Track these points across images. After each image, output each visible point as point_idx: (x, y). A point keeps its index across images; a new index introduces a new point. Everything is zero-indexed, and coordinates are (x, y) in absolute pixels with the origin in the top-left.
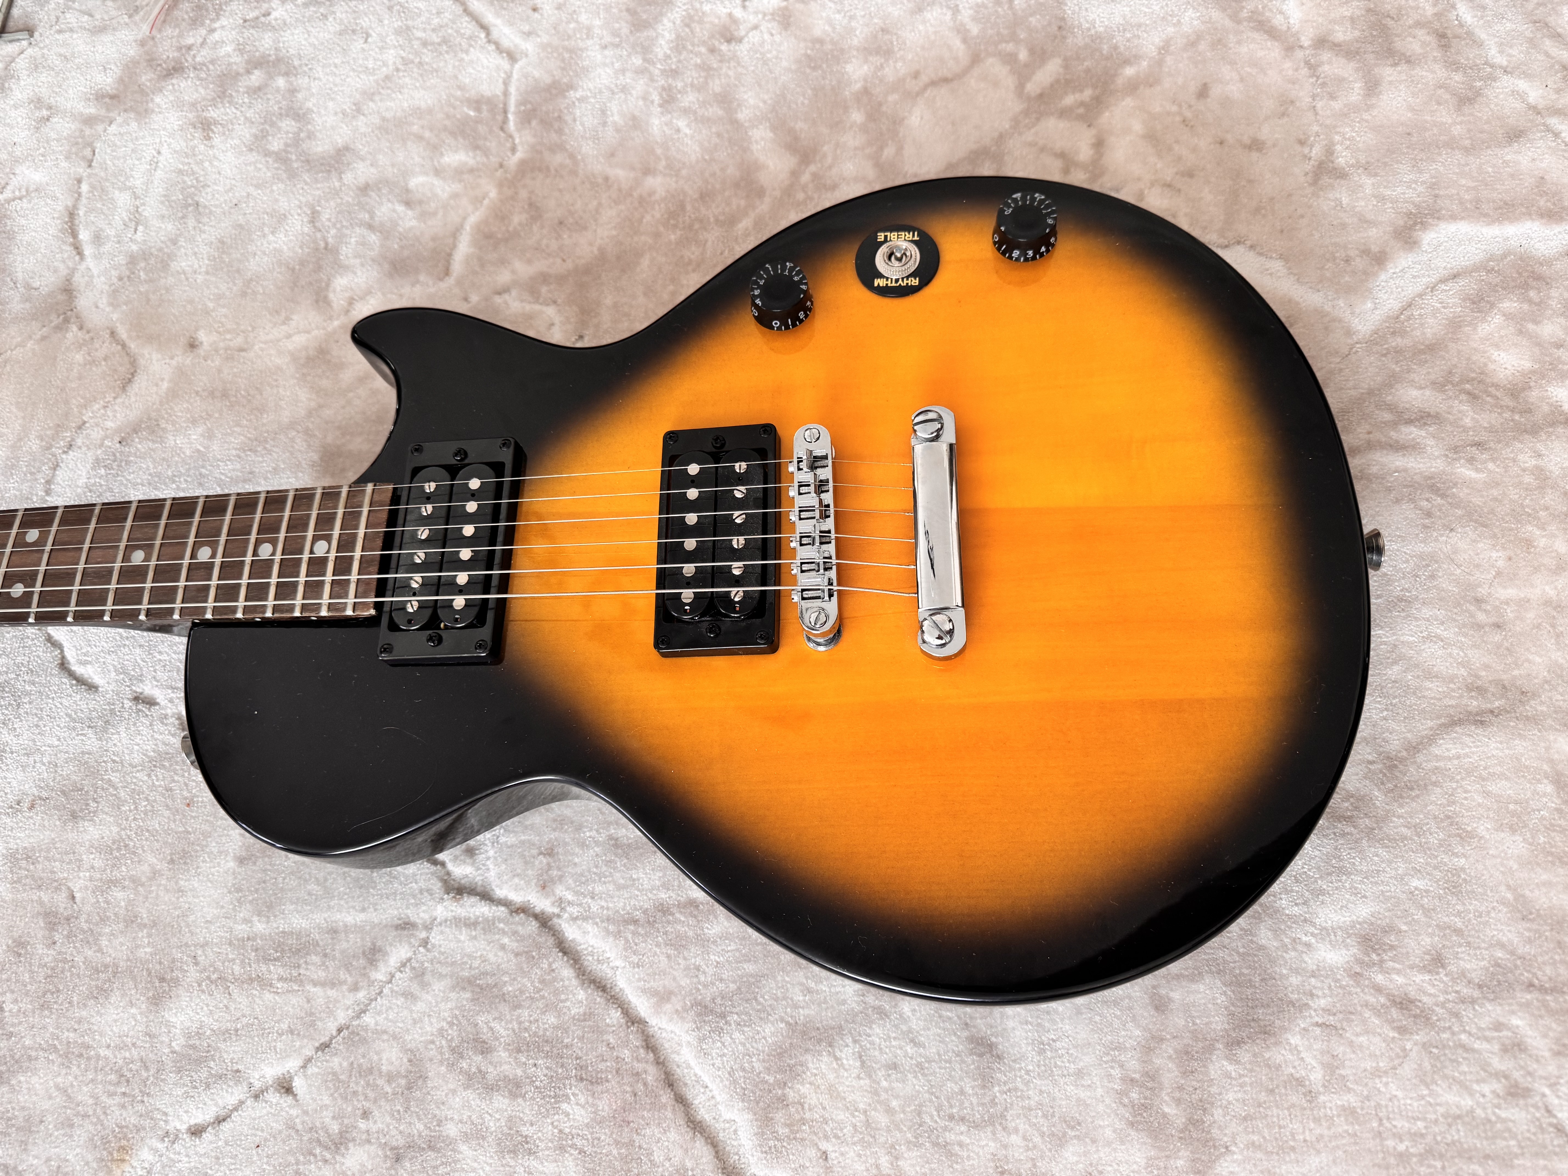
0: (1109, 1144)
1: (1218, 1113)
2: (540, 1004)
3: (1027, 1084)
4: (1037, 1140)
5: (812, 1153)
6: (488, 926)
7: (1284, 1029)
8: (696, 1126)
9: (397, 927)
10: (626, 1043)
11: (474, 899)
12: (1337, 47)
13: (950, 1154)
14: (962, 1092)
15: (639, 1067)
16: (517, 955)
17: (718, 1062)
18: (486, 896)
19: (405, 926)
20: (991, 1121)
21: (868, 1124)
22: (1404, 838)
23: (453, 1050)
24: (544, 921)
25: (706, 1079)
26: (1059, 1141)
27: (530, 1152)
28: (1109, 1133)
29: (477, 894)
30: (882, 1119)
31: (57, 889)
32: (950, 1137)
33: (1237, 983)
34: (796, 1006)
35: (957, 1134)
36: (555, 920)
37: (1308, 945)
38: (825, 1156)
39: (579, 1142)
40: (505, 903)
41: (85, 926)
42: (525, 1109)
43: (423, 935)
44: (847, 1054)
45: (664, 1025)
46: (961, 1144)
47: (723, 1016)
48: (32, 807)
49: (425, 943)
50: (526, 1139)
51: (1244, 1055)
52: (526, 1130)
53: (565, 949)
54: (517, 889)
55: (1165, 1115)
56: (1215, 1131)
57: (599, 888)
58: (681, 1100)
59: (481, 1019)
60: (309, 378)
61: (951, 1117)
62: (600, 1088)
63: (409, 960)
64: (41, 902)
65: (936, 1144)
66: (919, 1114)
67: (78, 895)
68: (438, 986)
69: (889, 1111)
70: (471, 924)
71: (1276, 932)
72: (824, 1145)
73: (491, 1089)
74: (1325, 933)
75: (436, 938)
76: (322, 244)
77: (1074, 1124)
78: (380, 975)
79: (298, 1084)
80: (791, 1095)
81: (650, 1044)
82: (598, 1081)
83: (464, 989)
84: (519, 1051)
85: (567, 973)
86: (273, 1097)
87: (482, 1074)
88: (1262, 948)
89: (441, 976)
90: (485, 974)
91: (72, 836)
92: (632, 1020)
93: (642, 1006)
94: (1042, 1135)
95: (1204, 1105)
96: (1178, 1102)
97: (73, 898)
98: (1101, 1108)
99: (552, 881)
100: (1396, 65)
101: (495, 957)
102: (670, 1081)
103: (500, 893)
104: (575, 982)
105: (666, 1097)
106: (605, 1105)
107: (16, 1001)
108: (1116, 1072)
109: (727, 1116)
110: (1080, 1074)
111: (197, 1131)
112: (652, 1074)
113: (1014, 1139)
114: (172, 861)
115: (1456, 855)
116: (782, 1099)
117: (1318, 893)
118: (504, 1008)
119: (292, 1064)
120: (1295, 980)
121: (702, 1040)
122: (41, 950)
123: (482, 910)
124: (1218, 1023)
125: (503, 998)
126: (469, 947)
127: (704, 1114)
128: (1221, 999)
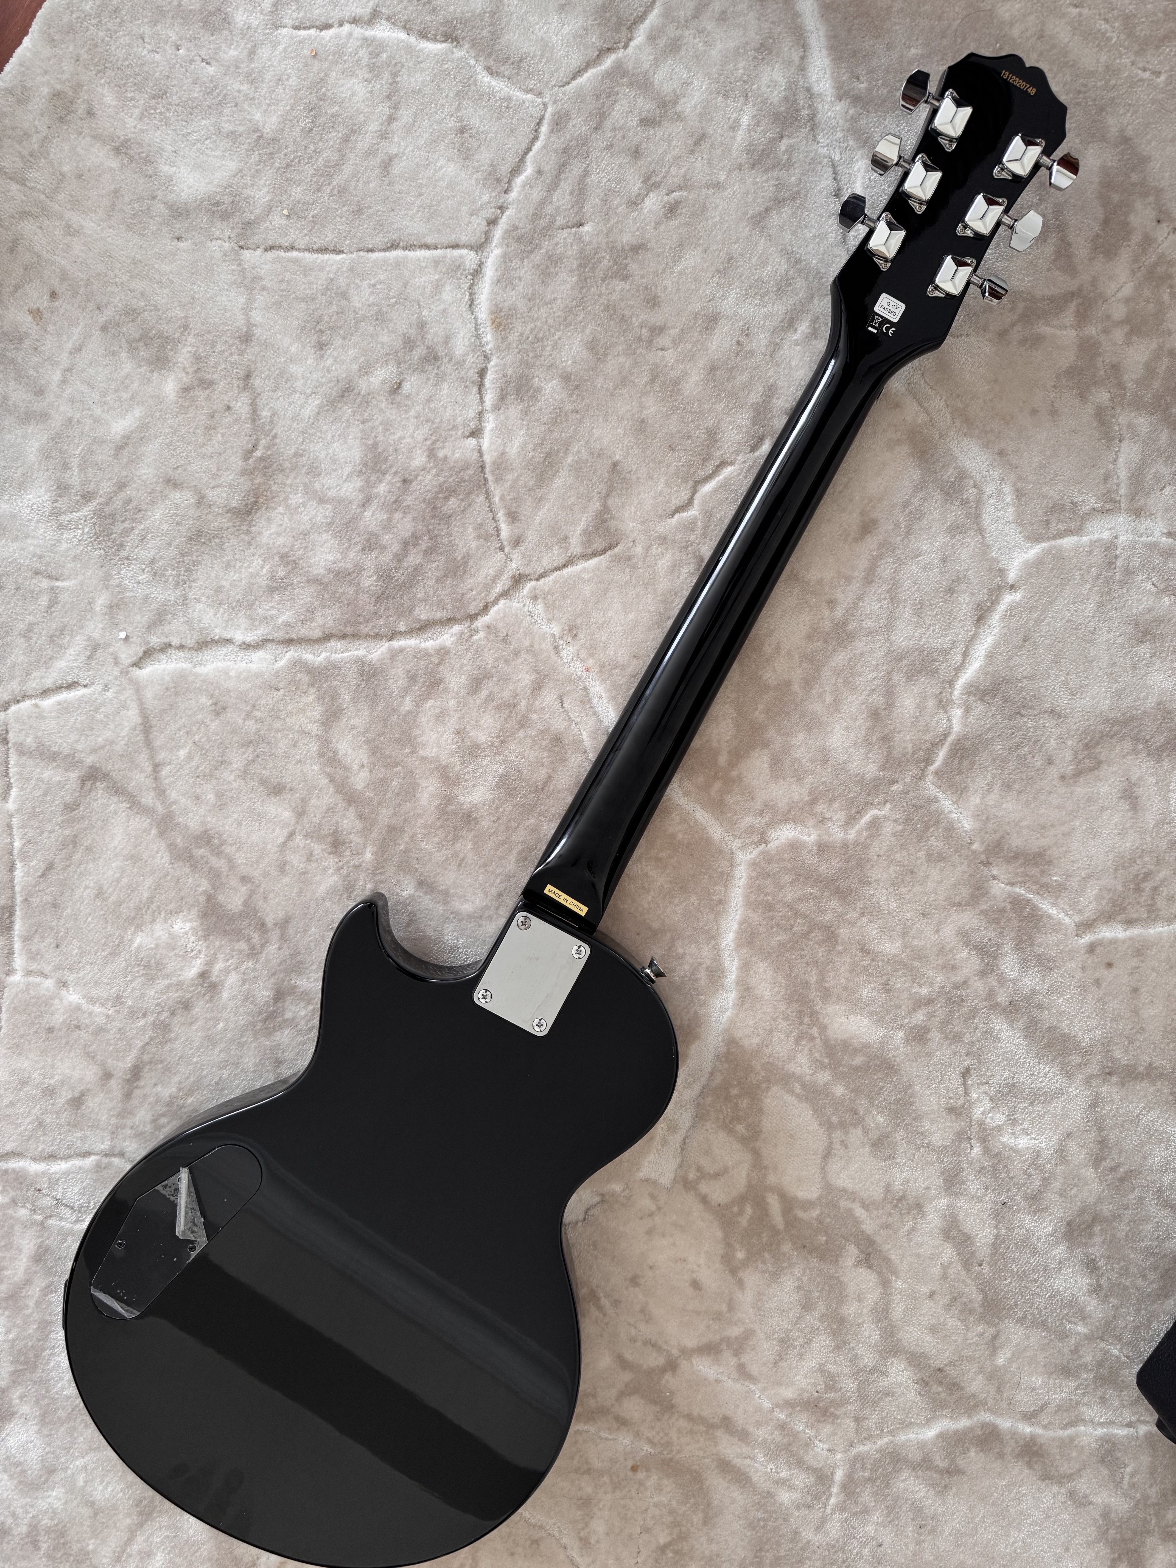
0: (205, 816)
1: (187, 870)
2: (431, 593)
3: (251, 799)
4: (225, 787)
5: (281, 685)
6: (488, 587)
7: (202, 924)
8: (327, 637)
9: (519, 537)
10: (385, 625)
11: (506, 587)
12: (663, 1370)
13: (243, 745)
14: (265, 768)
15: (370, 625)
16: (463, 594)
17: (348, 665)
18: (505, 594)
19: (517, 542)
20: (245, 772)
21: (278, 717)
22: (242, 1036)
23: (436, 536)
24: (473, 617)
25: (345, 655)
26: (219, 795)
27: (363, 549)
28: (209, 819)
29: (509, 590)
30: (277, 725)
31: (674, 341)
32: (251, 750)
33: (231, 919)
34: (349, 718)
35: (249, 754)
36: (468, 624)
37: (227, 961)
38: (277, 689)
39: (354, 575)
40: (495, 602)
41: (638, 351)
42: (387, 558)
43: (506, 550)
44: (314, 728)
45: (383, 649)
46: (244, 753)
47: (367, 681)
48: (738, 343)
49: (502, 549)
50: (371, 550)
51: (202, 899)
52: (375, 553)
53: (450, 621)
54: (498, 612)
55: (200, 848)
56: (181, 863)
57: (469, 655)
58: (344, 636)
59: (443, 558)
60: (917, 653)
61: (258, 756)
62: (373, 600)
63: (498, 535)
64: (673, 327)
65: (251, 742)
66: (268, 743)
67: (660, 353)
68: (474, 544)
69: (278, 731)
70: (495, 579)
71: (241, 951)
72: (282, 692)
73: (406, 545)
74: (227, 971)
75: (500, 555)
76: (1023, 712)
77: (222, 807)
78: (501, 515)
79: (472, 441)
80: (312, 690)
81: (377, 636)
82: (377, 602)
83: (464, 557)
84: (415, 569)
85: (439, 615)
86: (472, 425)
87: (415, 545)
88: (239, 941)
89: (478, 548)
90: (464, 573)
91: (701, 364)
92: (393, 635)
93: (397, 644)
94: (226, 791)
95: (194, 866)
96: (202, 857)
97: (662, 349)
98: (220, 823)
99: (488, 633)
100: (626, 1386)
101: (470, 582)
102: (356, 636)
103: (502, 602)
104: (431, 617)
105: (349, 630)
106: (363, 598)
107: (622, 290)
108: (230, 841)
109: (324, 655)
110: (240, 824)
111: (482, 373)
112: (364, 629)
113: (232, 777)
114: (643, 421)
115: (220, 1051)
116: (313, 685)
117: (244, 981)
118: (440, 574)
119: (486, 443)
120: (217, 943)
121: (363, 664)
122: (643, 317)
123: (498, 588)
124: (221, 898)
125: (446, 576)
126: (483, 572)
127: (332, 643)
128: (229, 907)
